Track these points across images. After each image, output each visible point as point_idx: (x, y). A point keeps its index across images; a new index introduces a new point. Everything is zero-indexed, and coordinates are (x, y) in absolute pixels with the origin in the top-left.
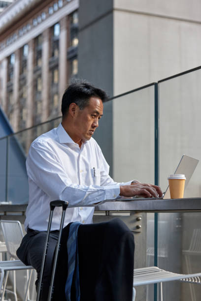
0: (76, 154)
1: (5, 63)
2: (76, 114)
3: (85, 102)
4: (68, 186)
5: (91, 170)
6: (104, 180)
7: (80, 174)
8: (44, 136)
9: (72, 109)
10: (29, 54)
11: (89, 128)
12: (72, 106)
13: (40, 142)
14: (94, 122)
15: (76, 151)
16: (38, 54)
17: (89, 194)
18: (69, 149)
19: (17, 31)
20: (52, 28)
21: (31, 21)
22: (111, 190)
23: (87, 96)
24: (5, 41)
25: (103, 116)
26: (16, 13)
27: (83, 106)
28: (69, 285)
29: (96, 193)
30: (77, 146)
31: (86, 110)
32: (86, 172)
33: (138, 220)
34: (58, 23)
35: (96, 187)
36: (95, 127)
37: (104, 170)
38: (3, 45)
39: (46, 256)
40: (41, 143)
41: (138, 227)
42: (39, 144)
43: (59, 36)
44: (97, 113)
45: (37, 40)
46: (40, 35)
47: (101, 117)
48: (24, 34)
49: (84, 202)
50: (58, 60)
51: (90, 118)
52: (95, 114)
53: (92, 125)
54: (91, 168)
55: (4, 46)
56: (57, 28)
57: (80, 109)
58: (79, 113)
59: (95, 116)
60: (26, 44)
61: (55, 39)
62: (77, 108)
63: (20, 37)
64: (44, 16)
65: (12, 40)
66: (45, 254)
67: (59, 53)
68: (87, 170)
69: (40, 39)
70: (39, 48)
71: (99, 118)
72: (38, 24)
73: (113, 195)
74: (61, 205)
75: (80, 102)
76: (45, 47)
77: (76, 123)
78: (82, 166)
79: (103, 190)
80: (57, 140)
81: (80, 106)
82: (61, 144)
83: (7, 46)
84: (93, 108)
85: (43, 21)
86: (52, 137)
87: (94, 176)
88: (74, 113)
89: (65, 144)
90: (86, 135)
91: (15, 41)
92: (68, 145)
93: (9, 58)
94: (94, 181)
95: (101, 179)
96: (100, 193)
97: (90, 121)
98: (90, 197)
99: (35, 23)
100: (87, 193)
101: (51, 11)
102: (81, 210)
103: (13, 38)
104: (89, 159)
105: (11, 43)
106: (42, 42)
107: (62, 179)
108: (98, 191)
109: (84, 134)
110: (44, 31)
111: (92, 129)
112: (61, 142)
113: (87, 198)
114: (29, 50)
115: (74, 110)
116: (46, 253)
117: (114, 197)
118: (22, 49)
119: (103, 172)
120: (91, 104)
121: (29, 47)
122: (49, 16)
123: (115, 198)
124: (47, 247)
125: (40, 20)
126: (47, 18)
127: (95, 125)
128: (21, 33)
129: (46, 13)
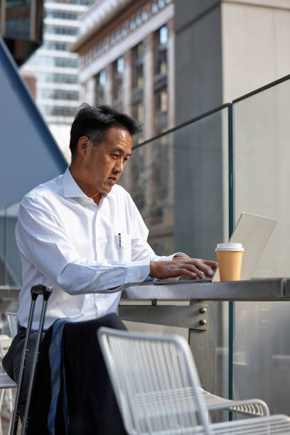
0: (89, 213)
1: (91, 85)
2: (88, 153)
3: (101, 135)
4: (70, 262)
5: (115, 237)
6: (138, 252)
7: (97, 243)
8: (40, 187)
9: (83, 145)
10: (124, 70)
11: (108, 174)
12: (82, 141)
13: (31, 196)
14: (117, 165)
15: (90, 208)
16: (138, 71)
17: (101, 275)
18: (79, 206)
19: (107, 39)
20: (157, 33)
21: (126, 24)
22: (136, 267)
23: (104, 126)
24: (91, 54)
25: (132, 156)
26: (106, 13)
27: (98, 142)
28: (52, 414)
29: (113, 273)
30: (91, 201)
31: (103, 147)
32: (107, 240)
33: (201, 312)
34: (164, 25)
35: (114, 263)
36: (118, 172)
37: (138, 236)
38: (89, 58)
39: (24, 370)
40: (33, 197)
41: (201, 323)
42: (31, 199)
43: (166, 43)
44: (120, 151)
45: (135, 50)
46: (141, 43)
47: (128, 157)
48: (118, 42)
49: (95, 285)
50: (165, 78)
51: (108, 158)
52: (118, 153)
53: (114, 169)
54: (114, 233)
55: (90, 60)
56: (164, 33)
57: (94, 146)
58: (93, 152)
59: (117, 156)
60: (121, 57)
61: (162, 48)
62: (90, 144)
63: (111, 46)
64: (145, 16)
65: (100, 52)
66: (22, 367)
67: (167, 68)
68: (108, 237)
69: (140, 48)
70: (139, 62)
71: (125, 159)
72: (137, 27)
73: (139, 276)
74: (42, 292)
75: (94, 135)
76: (148, 60)
77: (88, 167)
78: (100, 231)
79: (123, 268)
80: (61, 194)
81: (94, 141)
82: (65, 198)
83: (94, 60)
84: (113, 144)
85: (143, 22)
86: (52, 189)
87: (119, 246)
88: (85, 152)
89: (73, 198)
90: (103, 184)
91: (105, 52)
92: (77, 200)
93: (97, 77)
94: (120, 254)
95: (133, 250)
96: (119, 272)
97: (109, 163)
98: (102, 279)
99: (133, 26)
100: (98, 272)
101: (155, 9)
102: (98, 298)
103: (102, 48)
104: (112, 220)
105: (100, 56)
106: (143, 53)
107: (63, 251)
108: (115, 269)
109: (100, 183)
110: (146, 38)
111: (114, 176)
112: (66, 196)
113: (98, 281)
114: (125, 66)
115: (84, 146)
116: (25, 366)
117: (141, 278)
118: (114, 64)
119: (137, 240)
120: (110, 138)
121: (125, 61)
122: (152, 15)
123: (142, 281)
124: (26, 356)
125: (139, 21)
126: (149, 18)
127: (118, 169)
128: (113, 41)
129: (148, 12)
